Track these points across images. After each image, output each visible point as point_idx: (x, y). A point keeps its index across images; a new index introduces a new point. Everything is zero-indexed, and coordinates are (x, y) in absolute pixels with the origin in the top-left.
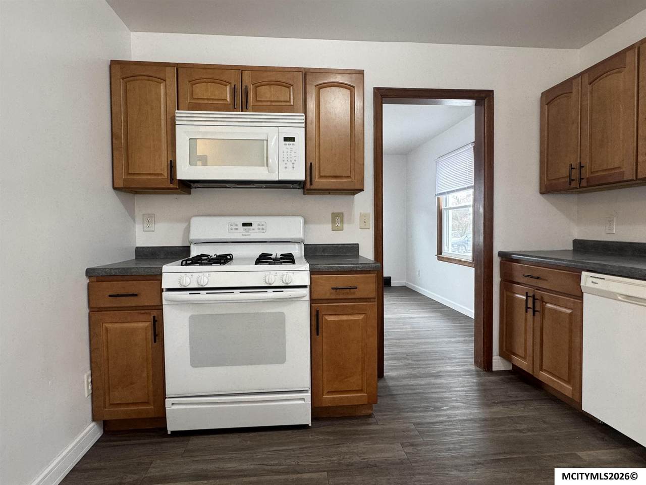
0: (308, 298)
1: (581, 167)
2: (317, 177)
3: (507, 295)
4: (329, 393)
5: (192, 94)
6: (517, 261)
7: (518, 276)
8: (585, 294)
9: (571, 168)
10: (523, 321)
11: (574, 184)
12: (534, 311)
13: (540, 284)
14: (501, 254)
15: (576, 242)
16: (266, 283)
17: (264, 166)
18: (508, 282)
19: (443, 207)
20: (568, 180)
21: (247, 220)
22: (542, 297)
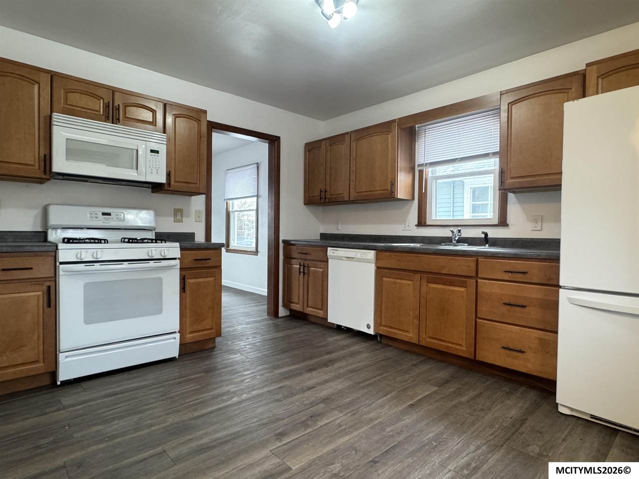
0: (179, 267)
1: (326, 191)
2: (173, 182)
3: (288, 267)
4: (191, 332)
5: (66, 99)
6: (294, 245)
7: (295, 254)
8: (329, 260)
9: (321, 192)
10: (298, 282)
11: (322, 201)
12: (304, 273)
13: (308, 257)
14: (284, 241)
15: (321, 234)
16: (149, 256)
17: (133, 169)
18: (288, 258)
19: (231, 210)
20: (319, 197)
21: (107, 210)
22: (308, 265)
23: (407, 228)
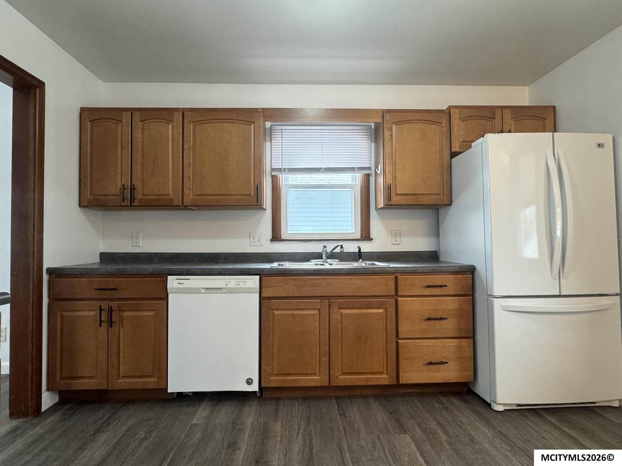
1: (133, 189)
8: (171, 296)
9: (124, 188)
11: (124, 203)
12: (110, 323)
13: (116, 294)
14: (50, 271)
15: (102, 254)
20: (121, 197)
22: (118, 308)
23: (257, 244)
